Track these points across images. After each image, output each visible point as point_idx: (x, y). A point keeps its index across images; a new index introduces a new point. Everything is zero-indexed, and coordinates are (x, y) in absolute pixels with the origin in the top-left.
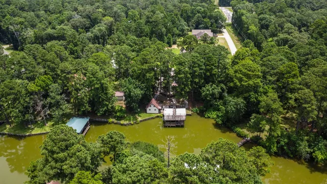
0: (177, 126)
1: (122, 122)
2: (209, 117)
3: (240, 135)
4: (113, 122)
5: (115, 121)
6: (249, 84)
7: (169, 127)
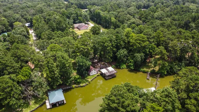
0: (113, 77)
1: (81, 85)
2: (123, 68)
3: (144, 72)
4: (76, 87)
5: (77, 86)
6: (145, 45)
7: (109, 79)
